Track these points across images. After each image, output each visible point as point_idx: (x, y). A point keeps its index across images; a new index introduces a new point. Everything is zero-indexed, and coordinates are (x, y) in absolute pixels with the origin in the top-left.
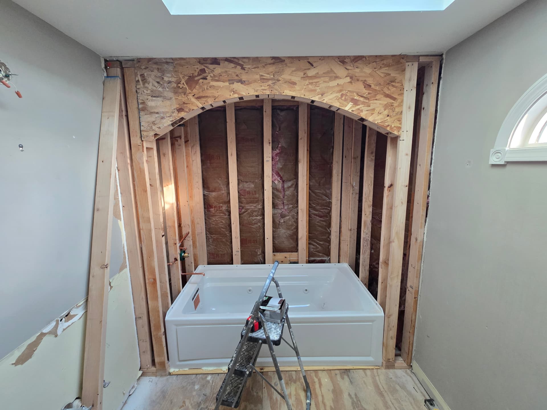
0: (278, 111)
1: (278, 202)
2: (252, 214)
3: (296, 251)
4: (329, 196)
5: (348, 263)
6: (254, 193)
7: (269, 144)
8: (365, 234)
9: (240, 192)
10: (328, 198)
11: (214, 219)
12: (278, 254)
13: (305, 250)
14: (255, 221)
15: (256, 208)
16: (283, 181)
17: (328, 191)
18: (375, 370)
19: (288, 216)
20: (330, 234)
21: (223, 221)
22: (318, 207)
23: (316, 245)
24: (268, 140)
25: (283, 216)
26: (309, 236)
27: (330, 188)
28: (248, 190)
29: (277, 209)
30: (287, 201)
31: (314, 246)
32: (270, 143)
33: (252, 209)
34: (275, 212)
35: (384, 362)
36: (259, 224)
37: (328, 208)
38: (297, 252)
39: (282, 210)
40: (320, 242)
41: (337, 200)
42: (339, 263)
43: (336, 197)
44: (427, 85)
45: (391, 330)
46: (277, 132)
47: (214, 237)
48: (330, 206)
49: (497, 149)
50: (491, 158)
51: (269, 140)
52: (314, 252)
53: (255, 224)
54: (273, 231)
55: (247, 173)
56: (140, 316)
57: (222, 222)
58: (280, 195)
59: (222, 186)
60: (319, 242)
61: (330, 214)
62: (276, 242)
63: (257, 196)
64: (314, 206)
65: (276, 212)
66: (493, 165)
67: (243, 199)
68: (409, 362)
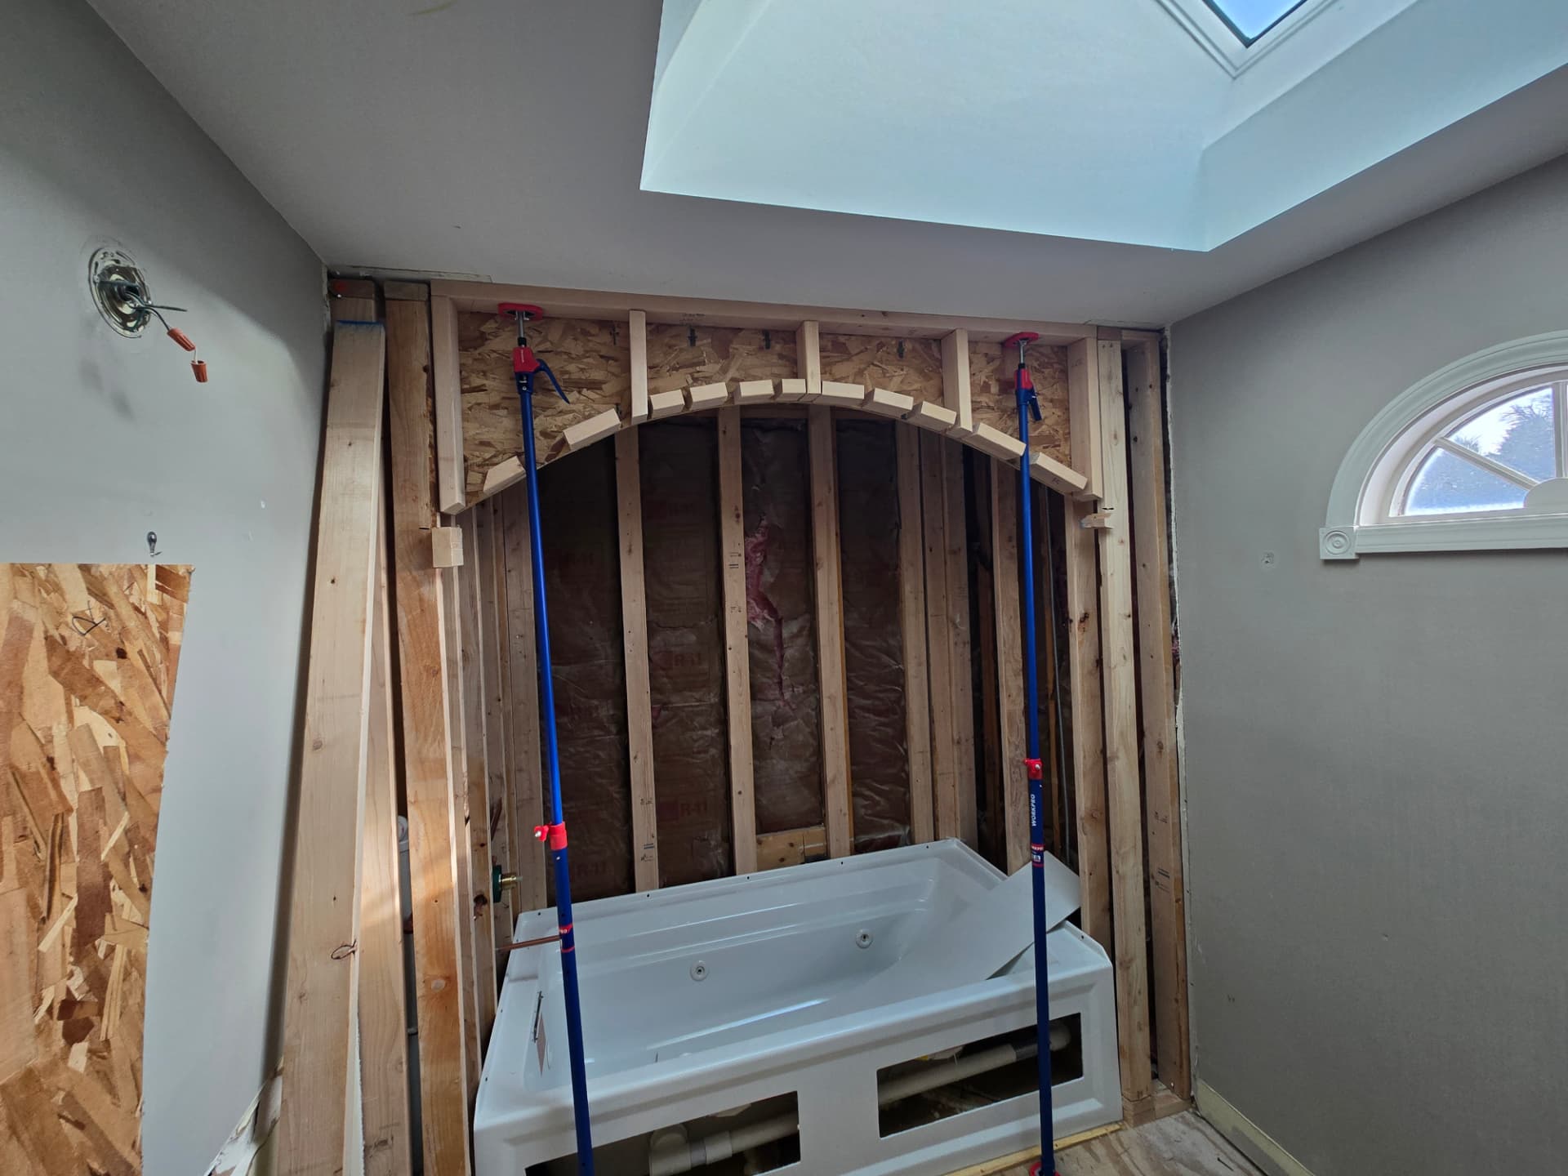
0: (758, 434)
1: (765, 680)
2: (692, 721)
3: (817, 821)
4: (898, 653)
5: (959, 835)
6: (696, 659)
7: (736, 519)
8: (1013, 748)
9: (656, 658)
10: (896, 662)
11: (572, 750)
12: (770, 838)
13: (845, 815)
14: (701, 742)
15: (703, 703)
16: (779, 622)
17: (892, 642)
18: (1112, 1137)
19: (795, 719)
20: (905, 759)
21: (601, 753)
22: (871, 687)
23: (872, 794)
24: (733, 508)
25: (779, 721)
26: (852, 772)
27: (899, 633)
28: (677, 650)
29: (763, 703)
30: (790, 677)
31: (867, 800)
32: (738, 516)
33: (692, 706)
34: (757, 711)
35: (1130, 1106)
36: (713, 751)
37: (897, 688)
38: (819, 824)
39: (777, 703)
40: (881, 785)
41: (920, 664)
42: (935, 840)
43: (916, 657)
44: (1137, 390)
45: (1135, 1002)
46: (755, 488)
47: (572, 808)
48: (901, 681)
49: (1333, 528)
50: (1322, 548)
51: (737, 509)
52: (868, 817)
53: (699, 752)
54: (755, 770)
55: (676, 602)
56: (383, 1138)
57: (598, 757)
58: (770, 661)
59: (598, 645)
60: (879, 786)
61: (903, 703)
62: (764, 801)
63: (705, 666)
64: (862, 683)
65: (759, 709)
66: (1328, 562)
67: (665, 680)
68: (1186, 1090)
